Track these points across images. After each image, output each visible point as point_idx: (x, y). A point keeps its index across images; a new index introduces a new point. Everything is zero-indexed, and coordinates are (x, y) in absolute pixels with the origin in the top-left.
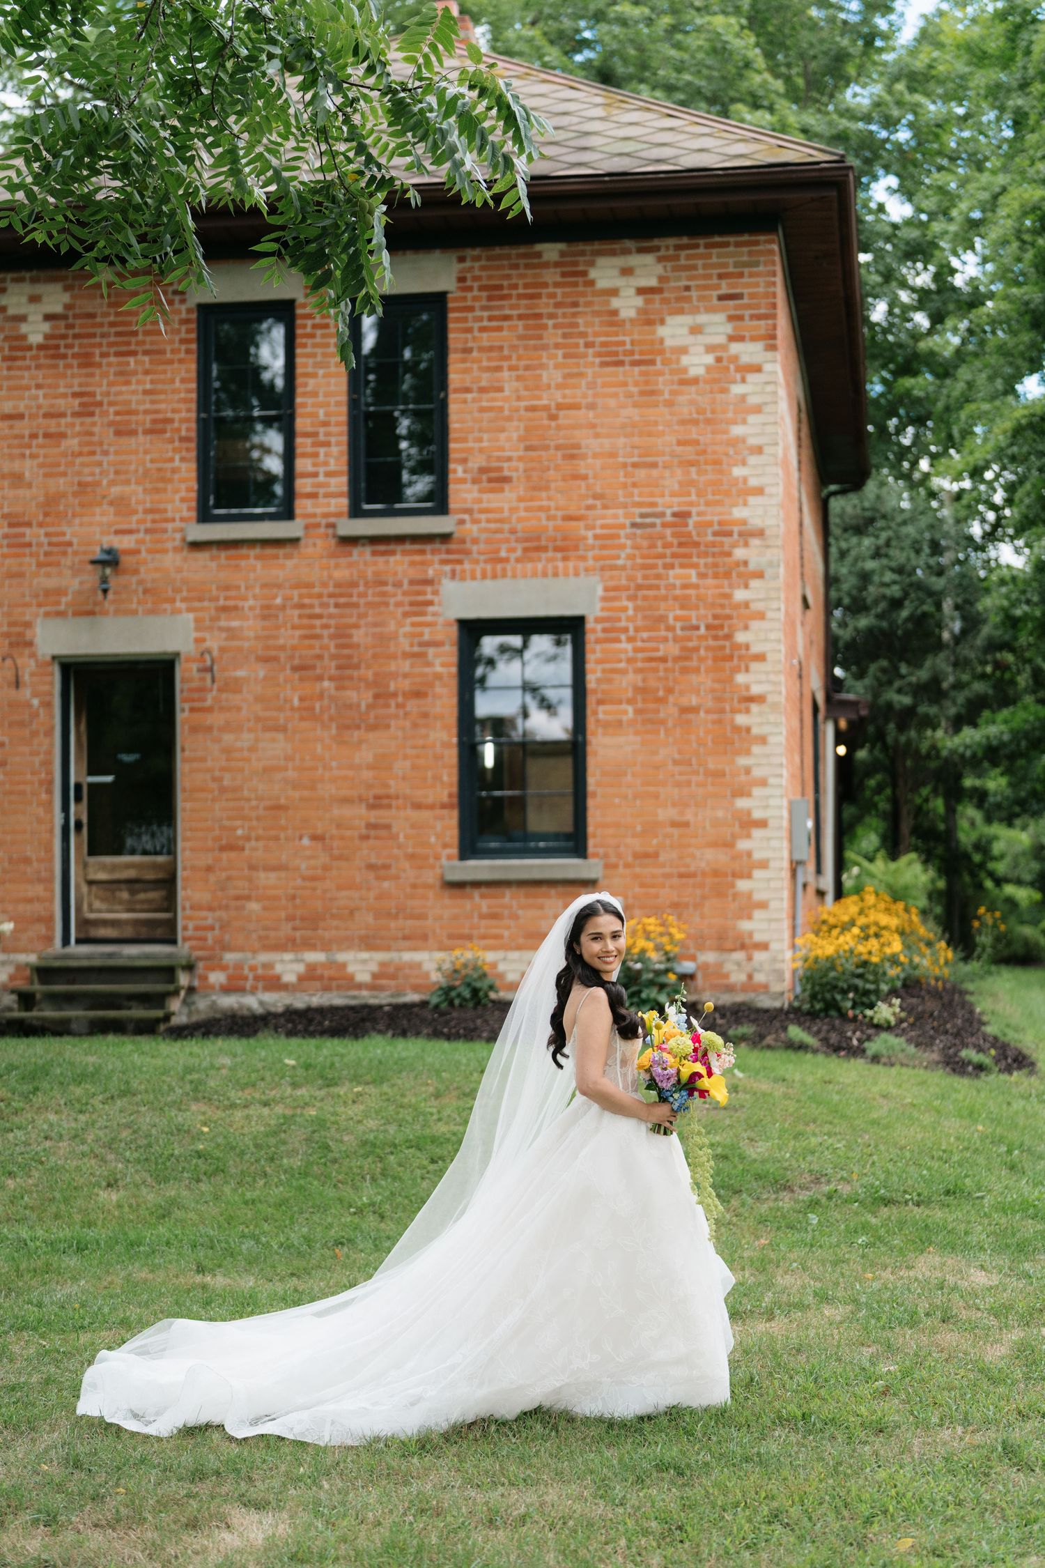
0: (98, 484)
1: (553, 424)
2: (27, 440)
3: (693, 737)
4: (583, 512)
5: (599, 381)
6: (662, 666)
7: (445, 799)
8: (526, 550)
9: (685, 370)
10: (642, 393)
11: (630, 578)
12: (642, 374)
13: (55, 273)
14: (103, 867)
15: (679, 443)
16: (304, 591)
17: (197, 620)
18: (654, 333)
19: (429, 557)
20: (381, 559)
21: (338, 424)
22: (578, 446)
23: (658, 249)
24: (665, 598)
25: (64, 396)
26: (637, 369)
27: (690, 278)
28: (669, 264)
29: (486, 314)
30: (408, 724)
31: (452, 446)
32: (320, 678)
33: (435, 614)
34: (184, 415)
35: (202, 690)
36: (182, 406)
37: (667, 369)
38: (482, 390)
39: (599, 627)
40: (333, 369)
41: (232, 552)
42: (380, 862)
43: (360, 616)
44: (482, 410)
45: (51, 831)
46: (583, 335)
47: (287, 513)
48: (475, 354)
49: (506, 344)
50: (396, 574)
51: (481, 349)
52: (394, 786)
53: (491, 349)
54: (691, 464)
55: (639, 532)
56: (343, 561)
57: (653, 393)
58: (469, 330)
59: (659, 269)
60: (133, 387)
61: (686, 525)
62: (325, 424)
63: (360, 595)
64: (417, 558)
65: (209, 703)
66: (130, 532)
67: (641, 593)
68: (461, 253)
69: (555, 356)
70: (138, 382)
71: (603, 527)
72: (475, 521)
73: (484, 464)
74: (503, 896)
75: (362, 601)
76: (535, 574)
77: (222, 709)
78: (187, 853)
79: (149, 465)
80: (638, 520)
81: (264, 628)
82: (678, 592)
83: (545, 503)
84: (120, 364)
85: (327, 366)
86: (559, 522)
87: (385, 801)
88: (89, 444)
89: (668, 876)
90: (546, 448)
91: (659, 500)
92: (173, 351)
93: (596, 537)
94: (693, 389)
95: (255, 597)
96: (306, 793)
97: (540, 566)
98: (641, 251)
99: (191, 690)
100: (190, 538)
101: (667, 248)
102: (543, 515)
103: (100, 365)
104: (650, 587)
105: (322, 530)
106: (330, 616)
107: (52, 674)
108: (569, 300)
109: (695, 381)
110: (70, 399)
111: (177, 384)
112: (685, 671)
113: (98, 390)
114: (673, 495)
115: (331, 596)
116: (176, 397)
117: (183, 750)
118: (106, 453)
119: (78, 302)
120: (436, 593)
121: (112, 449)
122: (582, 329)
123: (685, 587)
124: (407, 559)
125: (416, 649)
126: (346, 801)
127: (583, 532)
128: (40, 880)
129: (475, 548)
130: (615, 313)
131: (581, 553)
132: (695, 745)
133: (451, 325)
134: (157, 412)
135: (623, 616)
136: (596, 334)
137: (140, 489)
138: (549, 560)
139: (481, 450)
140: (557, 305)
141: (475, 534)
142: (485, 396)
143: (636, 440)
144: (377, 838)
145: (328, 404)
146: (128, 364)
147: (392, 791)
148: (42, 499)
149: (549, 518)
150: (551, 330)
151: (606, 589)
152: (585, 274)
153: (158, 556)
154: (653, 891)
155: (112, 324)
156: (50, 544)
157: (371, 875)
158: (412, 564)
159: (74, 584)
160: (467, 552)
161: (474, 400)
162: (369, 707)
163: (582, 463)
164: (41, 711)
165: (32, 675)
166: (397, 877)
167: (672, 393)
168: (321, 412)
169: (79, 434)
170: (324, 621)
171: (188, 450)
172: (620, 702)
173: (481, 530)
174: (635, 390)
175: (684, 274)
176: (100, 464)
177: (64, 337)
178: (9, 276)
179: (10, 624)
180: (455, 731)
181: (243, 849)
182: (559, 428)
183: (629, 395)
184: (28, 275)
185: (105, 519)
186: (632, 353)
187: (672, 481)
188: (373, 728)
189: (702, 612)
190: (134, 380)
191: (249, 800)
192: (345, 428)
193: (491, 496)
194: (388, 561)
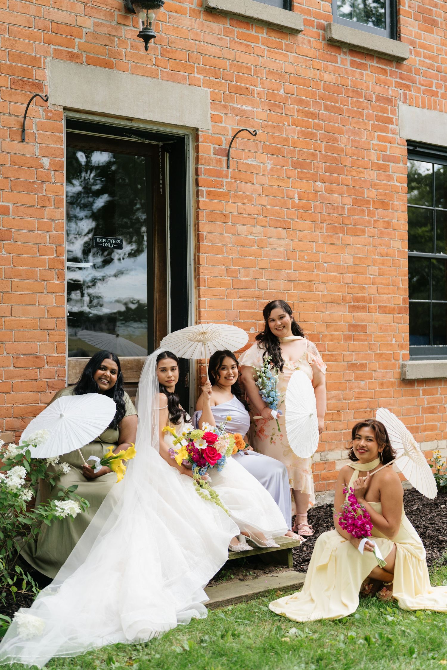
7: (401, 304)
16: (302, 87)
19: (389, 77)
20: (357, 71)
30: (376, 232)
32: (314, 178)
33: (394, 132)
35: (218, 174)
42: (359, 362)
47: (289, 4)
50: (367, 87)
52: (367, 290)
56: (330, 64)
63: (342, 102)
64: (381, 76)
65: (225, 189)
72: (418, 54)
73: (421, 4)
75: (344, 108)
77: (236, 198)
81: (271, 118)
87: (362, 304)
95: (262, 84)
105: (315, 30)
106: (322, 117)
115: (322, 97)
120: (393, 112)
124: (374, 75)
125: (381, 162)
126: (335, 302)
129: (418, 79)
141: (417, 65)
144: (356, 339)
147: (366, 294)
157: (351, 376)
158: (378, 82)
159: (90, 25)
160: (413, 80)
164: (52, 175)
165: (41, 127)
170: (317, 121)
173: (421, 63)
179: (14, 58)
180: (406, 242)
188: (353, 233)
193: (426, 34)
194: (362, 74)
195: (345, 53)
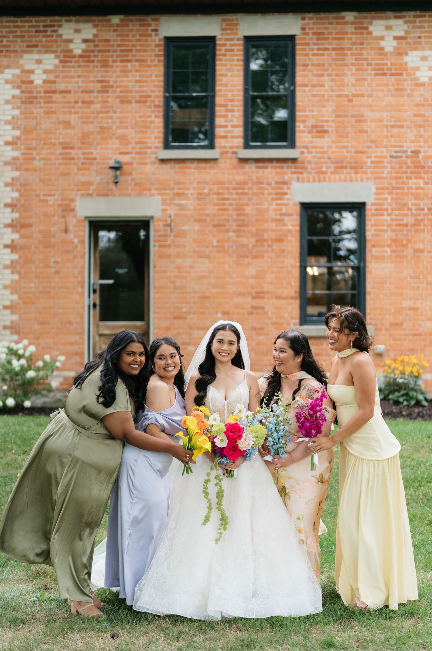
0: (110, 128)
1: (350, 104)
2: (72, 104)
3: (421, 265)
4: (365, 149)
5: (374, 83)
6: (405, 228)
7: (293, 294)
8: (336, 168)
9: (418, 79)
10: (396, 90)
11: (389, 183)
12: (396, 80)
13: (88, 18)
14: (108, 327)
15: (415, 116)
16: (220, 186)
17: (163, 200)
18: (402, 59)
19: (285, 170)
20: (260, 171)
21: (238, 101)
22: (363, 116)
23: (405, 17)
24: (407, 194)
25: (93, 82)
26: (393, 78)
27: (421, 32)
28: (410, 25)
29: (315, 47)
30: (273, 255)
31: (298, 114)
32: (228, 231)
33: (288, 199)
34: (157, 93)
35: (165, 236)
36: (156, 89)
37: (408, 78)
38: (314, 86)
39: (373, 208)
40: (236, 73)
41: (182, 165)
42: (258, 326)
43: (250, 199)
44: (314, 96)
45: (83, 308)
46: (366, 59)
47: (211, 146)
48: (310, 67)
49: (326, 63)
50: (268, 178)
51: (313, 65)
52: (266, 287)
53: (318, 65)
54: (421, 126)
55: (394, 160)
56: (240, 171)
57: (401, 90)
58: (307, 55)
59: (405, 27)
60: (130, 78)
61: (418, 157)
62: (232, 100)
63: (250, 189)
64: (279, 170)
65: (168, 243)
66: (127, 153)
67: (394, 191)
68: (303, 15)
69: (351, 70)
70: (133, 76)
71: (375, 157)
72: (310, 152)
73: (314, 123)
74: (322, 344)
75: (250, 192)
76: (340, 180)
77: (176, 246)
78: (157, 321)
79: (138, 119)
80: (394, 154)
81: (199, 205)
82: (414, 191)
83: (346, 144)
84: (123, 66)
85: (232, 71)
86: (353, 154)
87: (261, 295)
88: (106, 107)
89: (408, 335)
90: (346, 116)
91: (405, 144)
92: (152, 61)
93: (372, 162)
94: (422, 88)
95: (194, 189)
96: (220, 290)
97: (343, 176)
98: (396, 17)
99: (160, 236)
100: (161, 157)
101: (409, 17)
102: (345, 150)
103: (112, 67)
104: (399, 188)
105: (230, 155)
106: (234, 199)
107: (84, 226)
108: (358, 41)
109: (423, 85)
110: (96, 84)
111: (154, 78)
112: (417, 231)
113: (111, 79)
114: (411, 142)
115: (234, 189)
116: (153, 84)
117: (155, 267)
118: (115, 112)
119: (101, 34)
120: (289, 188)
121: (118, 110)
122: (365, 56)
123: (417, 188)
124: (274, 171)
125: (278, 217)
126: (241, 294)
127: (365, 159)
128: (77, 333)
129: (309, 166)
130: (382, 49)
131: (364, 170)
132: (421, 269)
133: (298, 52)
134: (142, 91)
135: (385, 202)
136: (373, 59)
137: (133, 131)
138: (348, 173)
139: (313, 116)
140: (353, 44)
141: (310, 159)
142: (315, 89)
143: (393, 113)
144: (257, 314)
145: (233, 91)
146: (127, 66)
147: (265, 290)
148: (80, 135)
149: (348, 152)
150: (349, 56)
151: (377, 189)
152: (367, 28)
153: (142, 166)
154: (399, 342)
155: (119, 46)
156: (85, 159)
158: (277, 173)
159: (98, 180)
160: (305, 168)
161: (309, 91)
162: (254, 246)
163: (365, 124)
164: (79, 246)
165: (74, 226)
166: (267, 334)
167: (412, 90)
168: (229, 94)
169: (101, 102)
170: (230, 202)
171: (159, 112)
172: (384, 246)
173: (313, 157)
174: (392, 88)
175: (418, 30)
176: (112, 117)
177: (93, 51)
178: (64, 19)
179: (63, 200)
180: (298, 259)
181: (186, 318)
182: (353, 106)
183: (390, 91)
184: (74, 18)
185: (114, 146)
186: (391, 69)
187: (411, 135)
188: (255, 257)
189: (426, 201)
190: (130, 74)
191: (189, 293)
192: (241, 103)
193: (318, 140)
194: (264, 172)
195: (251, 163)
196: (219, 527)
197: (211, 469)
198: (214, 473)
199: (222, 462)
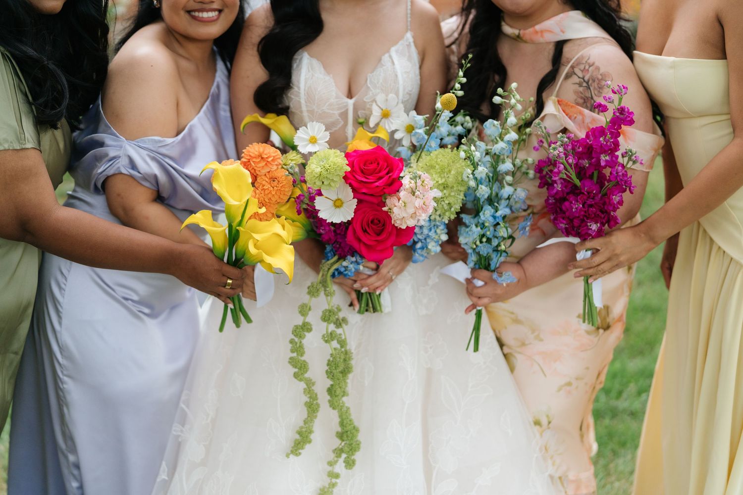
196: (332, 456)
197: (313, 291)
198: (321, 303)
199: (342, 270)
